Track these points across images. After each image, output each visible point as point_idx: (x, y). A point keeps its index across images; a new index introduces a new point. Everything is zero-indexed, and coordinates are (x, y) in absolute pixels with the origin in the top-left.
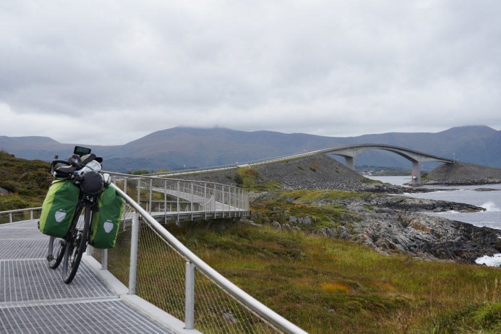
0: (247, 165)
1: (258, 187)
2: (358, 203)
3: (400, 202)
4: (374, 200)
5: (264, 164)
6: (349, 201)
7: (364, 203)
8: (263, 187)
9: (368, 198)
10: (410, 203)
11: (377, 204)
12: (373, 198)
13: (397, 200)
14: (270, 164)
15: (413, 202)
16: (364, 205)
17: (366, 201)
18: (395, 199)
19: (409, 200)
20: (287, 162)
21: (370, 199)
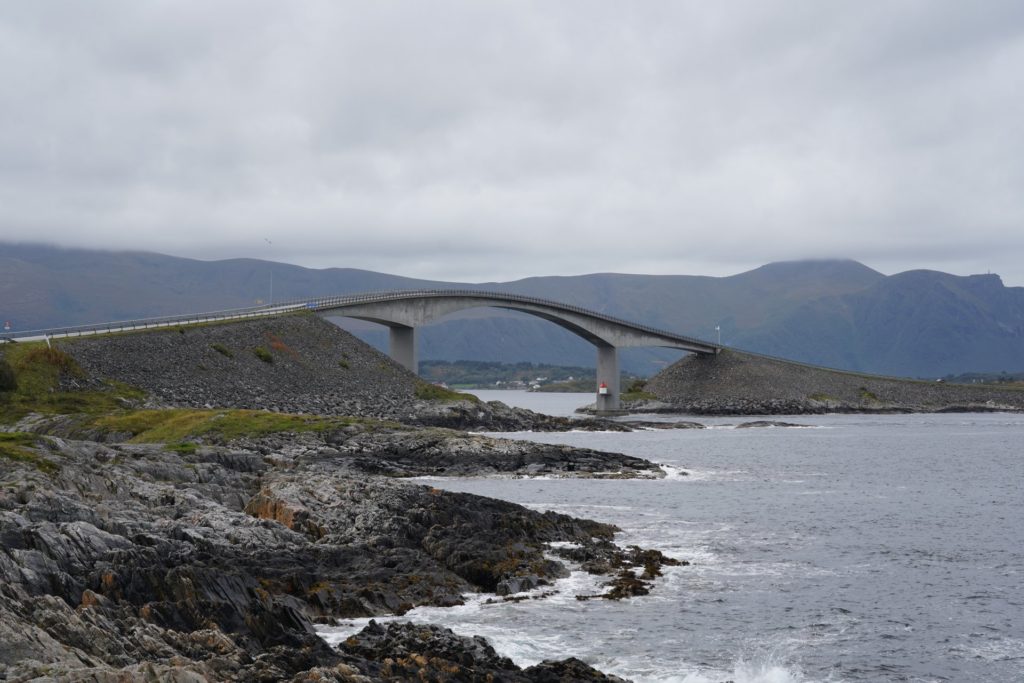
0: (44, 337)
1: (61, 400)
2: (304, 449)
3: (429, 446)
4: (351, 441)
5: (104, 335)
6: (277, 442)
7: (321, 448)
8: (78, 402)
9: (336, 433)
10: (456, 448)
11: (360, 451)
12: (351, 435)
13: (421, 442)
14: (122, 335)
15: (465, 448)
16: (321, 453)
17: (329, 442)
18: (416, 438)
19: (455, 440)
20: (182, 332)
21: (341, 436)
